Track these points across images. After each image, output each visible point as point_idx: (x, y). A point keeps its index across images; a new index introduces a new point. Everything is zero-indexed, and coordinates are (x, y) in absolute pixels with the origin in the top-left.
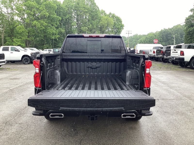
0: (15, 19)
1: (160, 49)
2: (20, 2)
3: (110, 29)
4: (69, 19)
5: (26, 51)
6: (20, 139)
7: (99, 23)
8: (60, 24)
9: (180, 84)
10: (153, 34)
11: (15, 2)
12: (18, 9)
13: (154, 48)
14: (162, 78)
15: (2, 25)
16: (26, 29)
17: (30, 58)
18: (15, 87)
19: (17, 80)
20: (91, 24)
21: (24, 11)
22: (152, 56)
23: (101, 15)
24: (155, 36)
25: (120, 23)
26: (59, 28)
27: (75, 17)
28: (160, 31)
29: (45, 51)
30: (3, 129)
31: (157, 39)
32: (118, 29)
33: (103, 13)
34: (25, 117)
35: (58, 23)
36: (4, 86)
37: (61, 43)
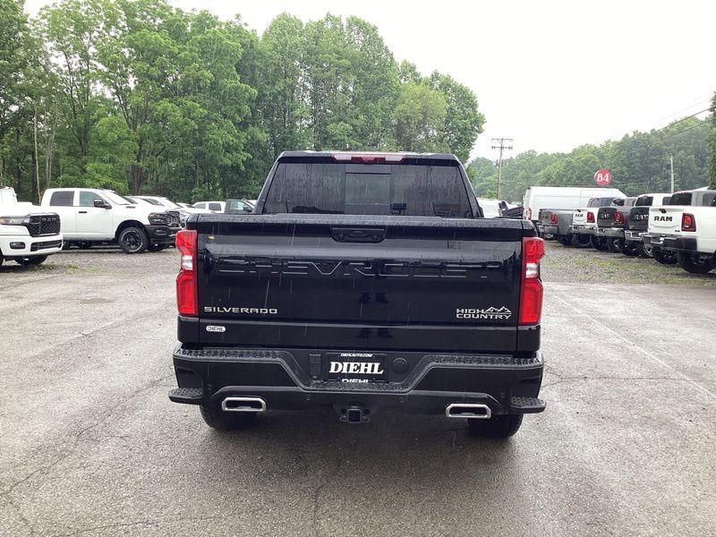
0: (94, 94)
1: (613, 206)
2: (112, 34)
3: (434, 133)
4: (285, 96)
5: (134, 207)
6: (127, 481)
7: (392, 109)
8: (253, 111)
9: (671, 330)
10: (593, 152)
11: (96, 34)
12: (105, 56)
13: (592, 203)
14: (612, 310)
15: (48, 114)
16: (132, 130)
17: (145, 230)
18: (97, 328)
19: (105, 305)
20: (365, 111)
21: (126, 66)
22: (582, 231)
23: (402, 81)
24: (602, 157)
25: (469, 111)
26: (251, 128)
27: (305, 88)
28: (619, 139)
29: (199, 207)
30: (72, 452)
31: (610, 171)
32: (462, 133)
33: (409, 75)
34: (139, 420)
35: (246, 109)
36: (63, 324)
37: (254, 179)
